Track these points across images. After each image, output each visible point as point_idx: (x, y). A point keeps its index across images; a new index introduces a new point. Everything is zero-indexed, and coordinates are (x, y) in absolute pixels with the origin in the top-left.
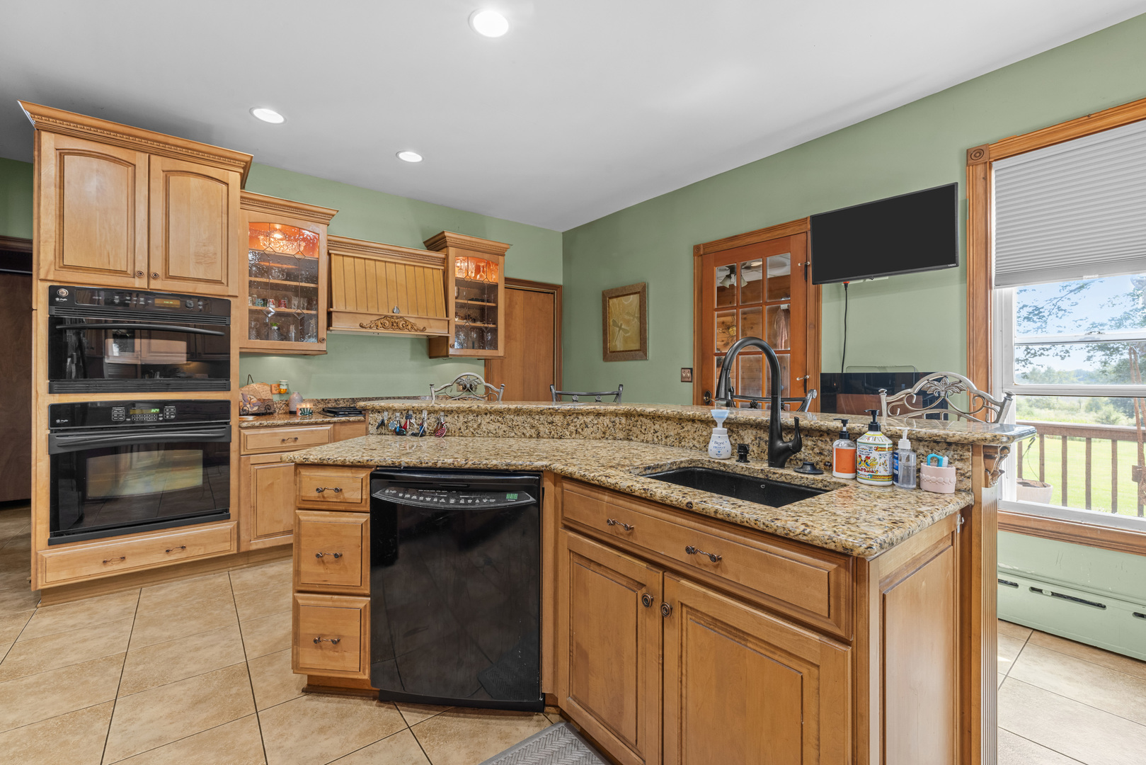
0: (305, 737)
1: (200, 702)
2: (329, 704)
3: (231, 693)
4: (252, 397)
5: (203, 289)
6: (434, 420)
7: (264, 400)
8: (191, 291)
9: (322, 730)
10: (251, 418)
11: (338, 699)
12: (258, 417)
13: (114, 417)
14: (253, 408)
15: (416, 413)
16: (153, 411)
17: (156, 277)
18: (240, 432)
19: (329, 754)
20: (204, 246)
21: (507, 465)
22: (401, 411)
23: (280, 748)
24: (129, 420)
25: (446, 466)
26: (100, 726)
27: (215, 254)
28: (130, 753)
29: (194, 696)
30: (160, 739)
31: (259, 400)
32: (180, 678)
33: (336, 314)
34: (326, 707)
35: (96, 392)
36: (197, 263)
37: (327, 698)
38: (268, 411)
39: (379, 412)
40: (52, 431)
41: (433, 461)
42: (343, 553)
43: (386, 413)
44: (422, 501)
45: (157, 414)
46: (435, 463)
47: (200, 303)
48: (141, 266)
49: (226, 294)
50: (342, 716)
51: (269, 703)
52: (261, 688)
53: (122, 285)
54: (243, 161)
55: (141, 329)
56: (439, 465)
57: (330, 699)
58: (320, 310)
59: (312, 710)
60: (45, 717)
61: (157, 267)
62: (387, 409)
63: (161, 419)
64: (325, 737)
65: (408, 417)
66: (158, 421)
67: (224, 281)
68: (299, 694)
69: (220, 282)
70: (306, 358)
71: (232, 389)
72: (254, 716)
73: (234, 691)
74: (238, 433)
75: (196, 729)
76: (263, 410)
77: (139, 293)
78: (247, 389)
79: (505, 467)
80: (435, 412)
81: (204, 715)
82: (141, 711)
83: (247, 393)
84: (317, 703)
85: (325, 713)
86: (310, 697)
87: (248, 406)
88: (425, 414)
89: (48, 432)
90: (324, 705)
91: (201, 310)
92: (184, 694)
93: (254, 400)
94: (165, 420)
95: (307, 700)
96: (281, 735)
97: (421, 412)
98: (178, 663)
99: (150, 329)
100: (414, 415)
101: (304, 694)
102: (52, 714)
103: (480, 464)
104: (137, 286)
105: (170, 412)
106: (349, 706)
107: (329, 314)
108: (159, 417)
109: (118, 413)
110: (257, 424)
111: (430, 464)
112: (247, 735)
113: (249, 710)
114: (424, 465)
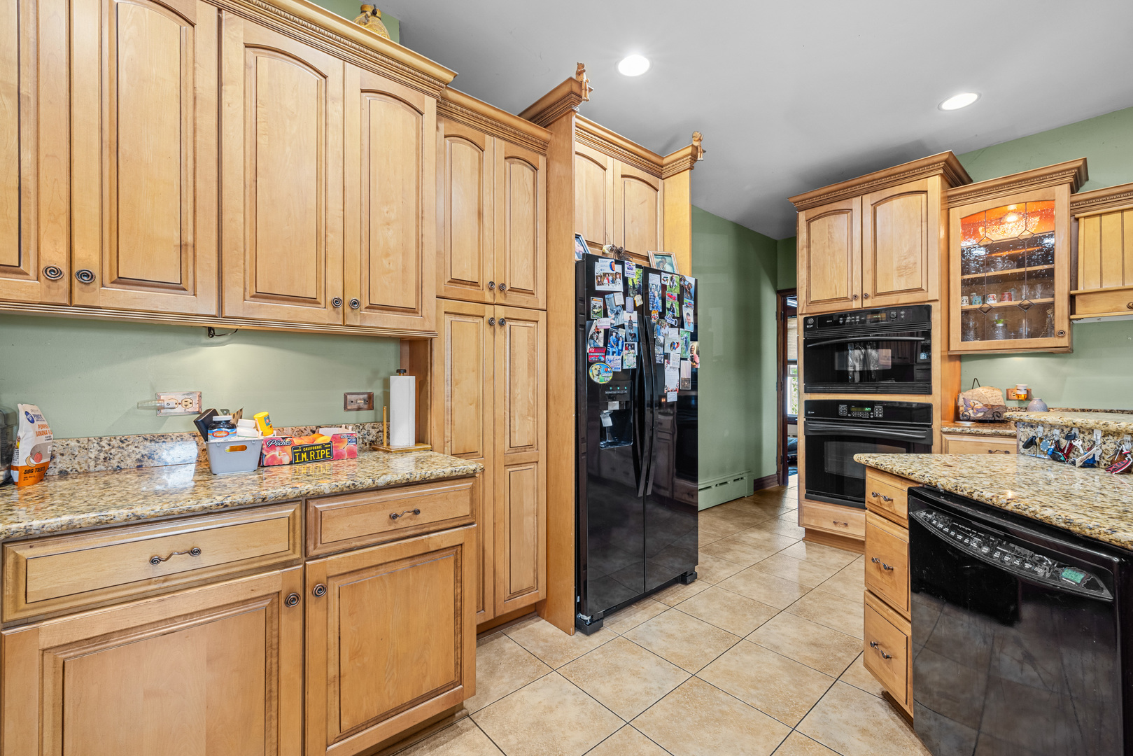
0: (847, 723)
1: (815, 645)
2: (891, 721)
3: (837, 654)
4: (976, 402)
5: (904, 299)
6: (1113, 446)
7: (993, 406)
8: (894, 303)
9: (864, 731)
10: (968, 424)
11: (903, 724)
12: (978, 424)
13: (840, 413)
14: (977, 414)
15: (1083, 433)
16: (867, 409)
17: (867, 296)
18: (942, 436)
19: (849, 750)
20: (905, 259)
21: (1065, 523)
22: (1062, 428)
23: (825, 713)
24: (849, 415)
25: (983, 500)
26: (763, 618)
27: (915, 263)
28: (759, 642)
29: (816, 639)
30: (777, 647)
31: (986, 405)
32: (821, 623)
33: (1082, 297)
34: (887, 720)
35: (830, 393)
36: (899, 276)
37: (895, 715)
38: (997, 419)
39: (1032, 427)
40: (807, 419)
41: (969, 491)
42: (894, 568)
43: (1040, 429)
44: (951, 537)
45: (869, 412)
46: (971, 493)
47: (903, 313)
48: (857, 291)
49: (926, 300)
50: (891, 738)
51: (851, 680)
52: (858, 667)
53: (844, 308)
54: (942, 162)
55: (855, 342)
56: (975, 496)
57: (897, 718)
58: (1056, 296)
59: (874, 712)
60: (750, 597)
61: (868, 290)
62: (1042, 424)
63: (872, 417)
64: (860, 737)
65: (1070, 437)
66: (870, 418)
67: (924, 287)
68: (877, 694)
69: (920, 289)
70: (1053, 357)
71: (933, 393)
72: (831, 680)
73: (840, 655)
74: (940, 437)
75: (796, 658)
76: (990, 417)
77: (854, 313)
78: (971, 393)
79: (1063, 525)
80: (1117, 433)
81: (809, 654)
82: (786, 626)
83: (970, 397)
84: (884, 711)
85: (880, 724)
86: (883, 703)
87: (971, 411)
88: (1097, 436)
89: (805, 420)
90: (886, 717)
91: (902, 319)
92: (813, 634)
93: (979, 406)
94: (875, 418)
95: (878, 702)
96: (835, 707)
97: (1091, 431)
98: (830, 613)
99: (877, 341)
100: (1082, 436)
101: (882, 696)
102: (754, 598)
103: (1025, 510)
104: (854, 307)
105: (879, 412)
106: (906, 738)
107: (1072, 299)
108: (870, 415)
109: (843, 408)
110: (974, 430)
111: (965, 493)
112: (816, 687)
113: (835, 674)
114: (959, 493)
